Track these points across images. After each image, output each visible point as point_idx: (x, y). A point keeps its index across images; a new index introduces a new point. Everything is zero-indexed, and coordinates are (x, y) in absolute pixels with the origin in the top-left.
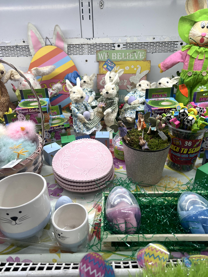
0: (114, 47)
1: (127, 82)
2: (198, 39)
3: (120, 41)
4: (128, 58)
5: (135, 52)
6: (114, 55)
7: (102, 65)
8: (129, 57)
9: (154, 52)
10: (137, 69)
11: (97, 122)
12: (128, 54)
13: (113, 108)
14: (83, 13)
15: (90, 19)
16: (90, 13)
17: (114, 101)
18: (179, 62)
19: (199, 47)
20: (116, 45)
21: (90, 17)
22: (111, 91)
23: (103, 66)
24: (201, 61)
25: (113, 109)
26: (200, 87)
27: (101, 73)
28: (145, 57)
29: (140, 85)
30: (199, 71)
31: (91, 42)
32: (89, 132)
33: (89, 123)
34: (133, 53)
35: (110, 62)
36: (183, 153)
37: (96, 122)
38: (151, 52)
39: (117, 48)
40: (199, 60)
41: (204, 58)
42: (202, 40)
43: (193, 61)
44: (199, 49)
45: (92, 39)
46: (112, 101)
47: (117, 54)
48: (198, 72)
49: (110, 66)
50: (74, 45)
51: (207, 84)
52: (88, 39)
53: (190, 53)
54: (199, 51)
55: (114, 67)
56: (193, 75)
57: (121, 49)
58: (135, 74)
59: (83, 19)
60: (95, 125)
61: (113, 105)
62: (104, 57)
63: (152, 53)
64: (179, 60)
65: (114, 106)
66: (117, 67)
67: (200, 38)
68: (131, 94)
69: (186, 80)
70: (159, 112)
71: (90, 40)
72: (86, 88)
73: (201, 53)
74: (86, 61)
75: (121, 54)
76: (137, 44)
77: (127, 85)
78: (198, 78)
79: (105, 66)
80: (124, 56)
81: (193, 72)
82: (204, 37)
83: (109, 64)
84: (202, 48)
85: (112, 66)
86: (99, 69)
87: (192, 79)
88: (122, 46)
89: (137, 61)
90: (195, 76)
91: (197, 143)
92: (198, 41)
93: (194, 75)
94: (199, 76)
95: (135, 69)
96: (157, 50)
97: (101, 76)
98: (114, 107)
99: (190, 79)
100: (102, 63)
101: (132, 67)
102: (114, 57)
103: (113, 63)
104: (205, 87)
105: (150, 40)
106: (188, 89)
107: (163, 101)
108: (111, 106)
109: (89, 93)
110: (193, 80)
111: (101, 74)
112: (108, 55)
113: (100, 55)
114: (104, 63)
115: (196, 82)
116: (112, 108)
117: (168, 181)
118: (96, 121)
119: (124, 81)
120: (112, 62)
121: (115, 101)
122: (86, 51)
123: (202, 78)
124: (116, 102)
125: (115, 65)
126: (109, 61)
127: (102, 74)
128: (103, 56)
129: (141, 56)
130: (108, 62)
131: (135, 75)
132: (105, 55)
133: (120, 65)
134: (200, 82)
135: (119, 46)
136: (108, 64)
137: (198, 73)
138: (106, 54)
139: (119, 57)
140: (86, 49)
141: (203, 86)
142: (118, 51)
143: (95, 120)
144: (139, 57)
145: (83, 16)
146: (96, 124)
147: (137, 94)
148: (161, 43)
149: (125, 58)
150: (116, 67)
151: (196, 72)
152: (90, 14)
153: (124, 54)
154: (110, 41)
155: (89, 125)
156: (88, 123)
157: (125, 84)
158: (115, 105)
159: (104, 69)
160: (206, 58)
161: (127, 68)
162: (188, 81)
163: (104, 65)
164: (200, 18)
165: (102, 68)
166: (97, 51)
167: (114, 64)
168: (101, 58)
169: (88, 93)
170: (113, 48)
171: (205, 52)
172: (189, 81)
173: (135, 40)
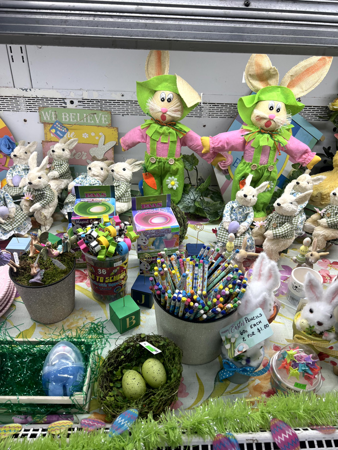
0: (65, 103)
1: (86, 155)
2: (159, 116)
3: (72, 95)
4: (85, 121)
5: (96, 114)
6: (65, 115)
7: (49, 128)
8: (87, 120)
9: (125, 113)
10: (99, 138)
11: (21, 221)
12: (85, 115)
13: (43, 203)
14: (11, 52)
15: (24, 62)
16: (22, 53)
17: (44, 193)
18: (139, 142)
19: (160, 126)
20: (68, 101)
21: (23, 58)
22: (35, 181)
23: (50, 130)
24: (165, 145)
25: (43, 205)
26: (170, 178)
27: (48, 139)
28: (110, 122)
29: (90, 169)
30: (165, 158)
31: (28, 94)
32: (6, 236)
33: (8, 223)
34: (92, 115)
35: (59, 126)
36: (99, 282)
37: (19, 222)
38: (121, 114)
39: (69, 105)
40: (162, 143)
41: (169, 141)
42: (163, 117)
43: (155, 144)
44: (161, 129)
45: (30, 90)
46: (42, 192)
47: (69, 115)
48: (163, 159)
49: (60, 131)
50: (4, 97)
51: (178, 175)
52: (23, 90)
53: (150, 132)
54: (161, 131)
55: (66, 133)
56: (157, 163)
57: (76, 106)
58: (97, 145)
59: (13, 61)
60: (17, 225)
61: (44, 198)
62: (51, 118)
63: (123, 115)
64: (139, 140)
65: (45, 200)
66: (70, 134)
67: (161, 114)
68: (80, 179)
69: (150, 167)
70: (82, 222)
71: (26, 91)
72: (18, 165)
73: (163, 134)
74: (25, 121)
75: (75, 114)
76: (99, 102)
77: (86, 159)
78: (164, 167)
79: (53, 131)
80: (80, 117)
81: (157, 159)
82: (165, 113)
83: (59, 129)
84: (165, 128)
85: (63, 131)
86: (46, 134)
87: (156, 167)
88: (76, 102)
89: (98, 126)
90: (160, 164)
91: (114, 271)
92: (159, 118)
93: (159, 162)
94: (166, 164)
95: (97, 138)
96: (130, 112)
97: (49, 143)
98: (45, 202)
99: (155, 167)
100: (48, 125)
101: (93, 134)
102: (66, 119)
103: (65, 127)
104: (176, 179)
105: (118, 97)
106: (155, 179)
107: (97, 204)
108: (40, 200)
109: (23, 172)
110: (158, 168)
111: (47, 142)
112: (56, 114)
113: (45, 114)
114: (51, 125)
115: (164, 170)
116: (41, 203)
117: (79, 317)
118: (19, 220)
119: (82, 154)
120: (62, 125)
121: (46, 192)
122: (23, 106)
123: (170, 168)
124: (47, 194)
125: (67, 130)
126: (57, 124)
127: (49, 142)
128: (49, 116)
129: (103, 119)
130: (57, 126)
131: (97, 147)
132: (51, 114)
133: (76, 131)
134: (169, 171)
135: (72, 102)
136: (57, 127)
137: (163, 161)
138: (53, 113)
139: (73, 119)
140: (23, 104)
141: (173, 177)
142: (71, 110)
143: (18, 218)
144: (101, 121)
145: (12, 56)
146: (19, 223)
147: (86, 180)
148: (134, 102)
149: (81, 120)
150: (69, 132)
151: (160, 159)
152: (22, 55)
153: (80, 115)
154: (58, 95)
155: (7, 225)
156: (5, 223)
157: (84, 158)
158: (46, 198)
159: (52, 134)
160: (172, 142)
161: (85, 136)
162: (152, 170)
163: (52, 128)
164: (159, 86)
165: (48, 133)
166: (40, 108)
167: (65, 129)
168: (47, 119)
169: (21, 172)
170: (64, 105)
171: (170, 133)
172: (154, 169)
173: (95, 96)
